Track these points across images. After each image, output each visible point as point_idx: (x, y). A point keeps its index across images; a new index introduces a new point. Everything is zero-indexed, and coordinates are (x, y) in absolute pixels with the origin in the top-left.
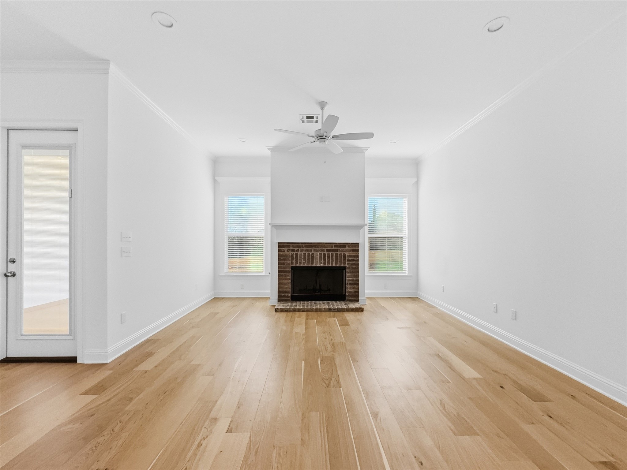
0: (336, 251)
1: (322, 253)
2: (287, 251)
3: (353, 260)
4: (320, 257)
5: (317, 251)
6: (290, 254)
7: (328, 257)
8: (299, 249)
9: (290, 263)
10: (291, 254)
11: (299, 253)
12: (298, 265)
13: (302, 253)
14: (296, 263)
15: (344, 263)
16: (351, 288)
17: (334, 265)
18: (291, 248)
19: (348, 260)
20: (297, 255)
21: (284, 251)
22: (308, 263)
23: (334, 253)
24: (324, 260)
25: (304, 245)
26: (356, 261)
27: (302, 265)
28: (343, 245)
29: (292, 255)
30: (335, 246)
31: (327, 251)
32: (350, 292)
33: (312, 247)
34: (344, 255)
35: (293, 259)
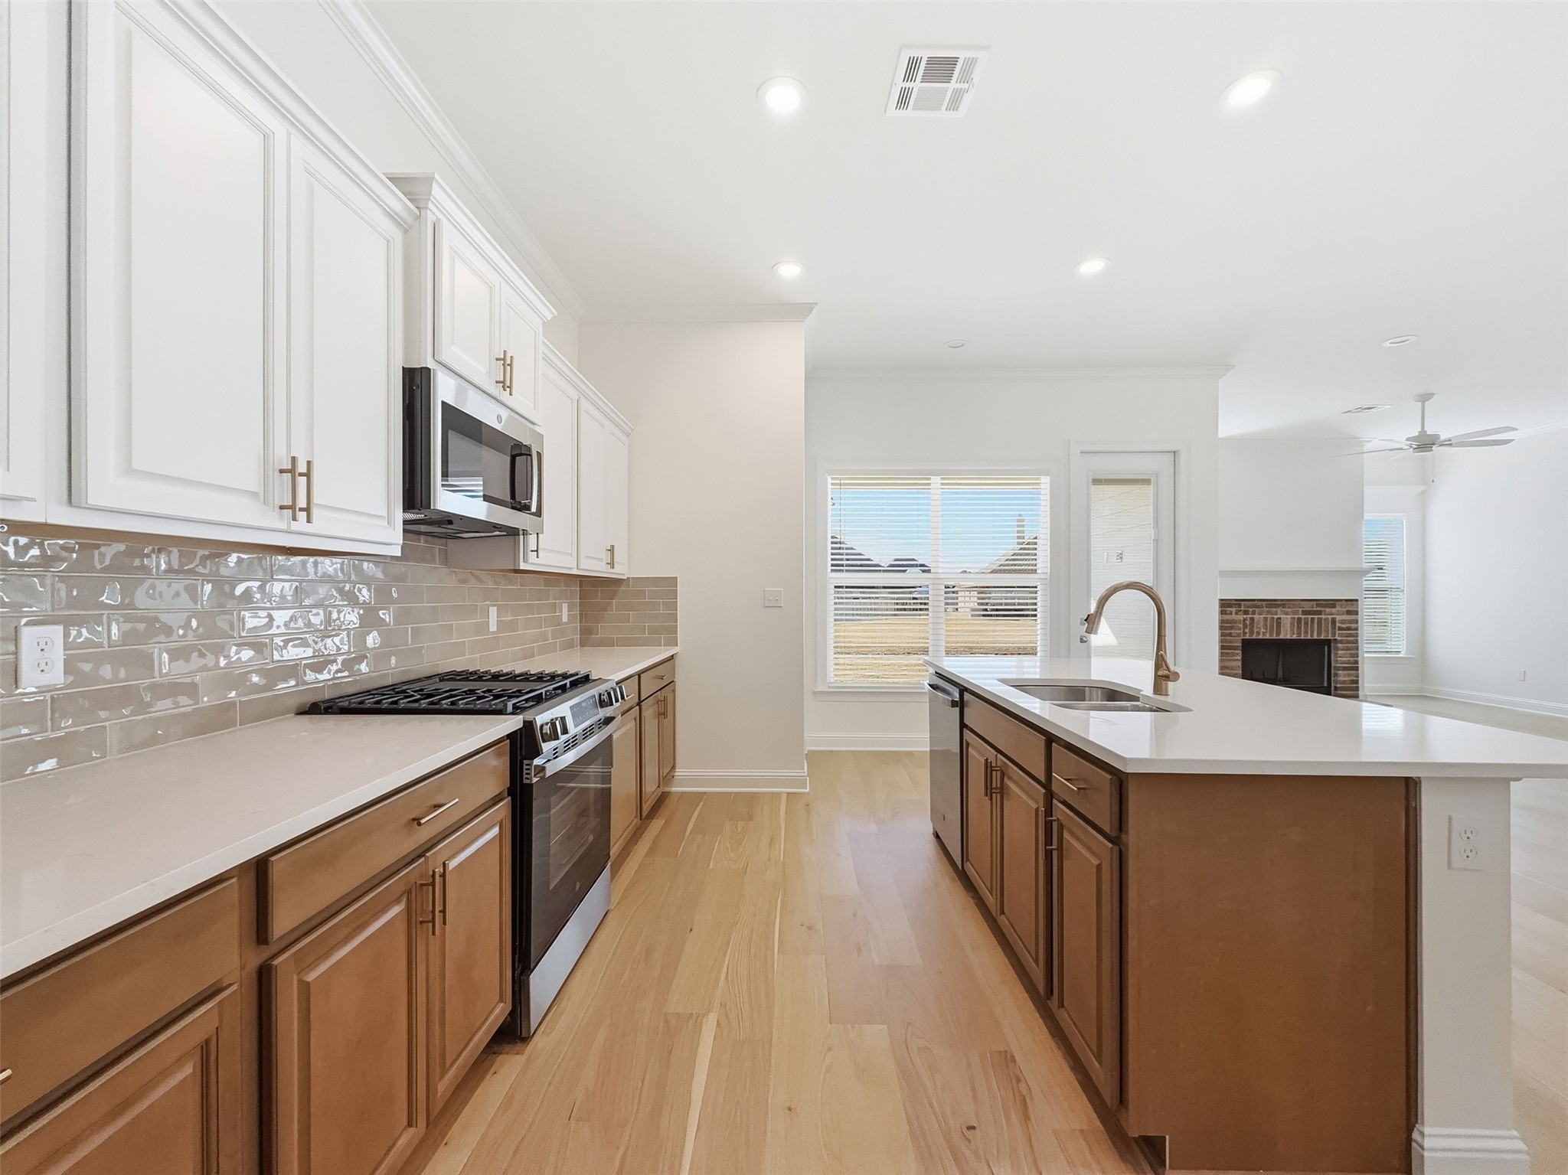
0: (1320, 613)
1: (1296, 617)
2: (1236, 614)
3: (1349, 629)
4: (1292, 624)
5: (1287, 614)
6: (1241, 617)
7: (1306, 623)
8: (1257, 610)
9: (1239, 635)
10: (1242, 619)
11: (1256, 617)
12: (1254, 637)
13: (1261, 616)
14: (1252, 633)
15: (1334, 634)
16: (1345, 676)
17: (1315, 637)
18: (1242, 609)
19: (1340, 629)
20: (1252, 619)
21: (1231, 613)
22: (1271, 633)
23: (1316, 617)
24: (1299, 628)
25: (1264, 603)
26: (1354, 630)
27: (1261, 637)
28: (1332, 603)
29: (1245, 620)
30: (1317, 605)
31: (1305, 613)
32: (1344, 682)
33: (1277, 606)
34: (1334, 621)
35: (1245, 626)
